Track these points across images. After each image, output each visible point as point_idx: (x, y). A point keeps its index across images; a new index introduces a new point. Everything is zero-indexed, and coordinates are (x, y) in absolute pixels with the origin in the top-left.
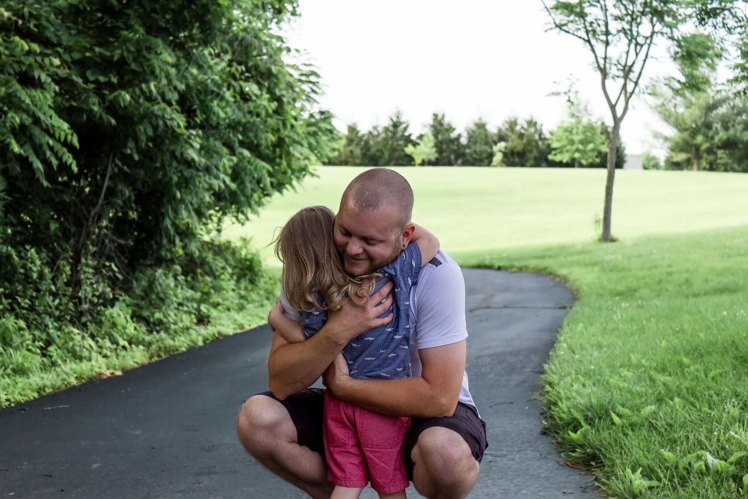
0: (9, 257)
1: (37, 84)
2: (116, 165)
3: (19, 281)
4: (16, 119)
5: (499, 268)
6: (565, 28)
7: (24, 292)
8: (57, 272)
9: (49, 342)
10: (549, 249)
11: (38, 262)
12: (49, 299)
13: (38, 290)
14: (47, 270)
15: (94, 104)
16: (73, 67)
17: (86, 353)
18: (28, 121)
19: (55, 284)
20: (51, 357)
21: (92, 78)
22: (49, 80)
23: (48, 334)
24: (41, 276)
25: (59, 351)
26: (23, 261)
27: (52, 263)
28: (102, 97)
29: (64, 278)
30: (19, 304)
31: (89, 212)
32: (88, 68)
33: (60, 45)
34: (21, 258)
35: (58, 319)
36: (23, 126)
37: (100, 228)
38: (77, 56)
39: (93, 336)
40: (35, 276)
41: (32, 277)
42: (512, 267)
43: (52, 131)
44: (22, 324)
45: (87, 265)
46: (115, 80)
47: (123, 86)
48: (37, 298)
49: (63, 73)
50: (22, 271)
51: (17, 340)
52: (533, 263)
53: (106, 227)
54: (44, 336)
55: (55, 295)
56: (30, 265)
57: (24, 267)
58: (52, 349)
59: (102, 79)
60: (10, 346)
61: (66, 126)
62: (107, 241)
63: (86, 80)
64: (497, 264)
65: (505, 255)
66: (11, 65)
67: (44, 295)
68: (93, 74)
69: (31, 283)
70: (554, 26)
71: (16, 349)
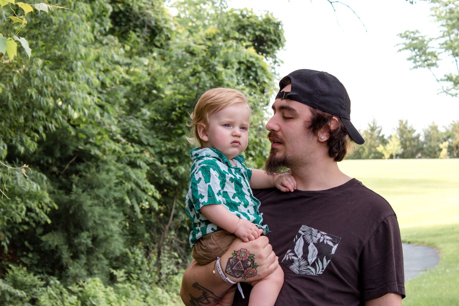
0: (127, 254)
1: (139, 167)
2: (178, 203)
3: (132, 265)
4: (129, 185)
5: (409, 243)
6: (450, 92)
7: (134, 271)
8: (150, 260)
9: (147, 295)
10: (443, 230)
11: (141, 256)
12: (146, 274)
13: (140, 269)
14: (145, 260)
15: (166, 175)
16: (155, 156)
17: (164, 300)
18: (134, 187)
19: (149, 266)
20: (148, 302)
21: (165, 161)
22: (145, 165)
23: (146, 291)
24: (143, 263)
25: (152, 300)
26: (133, 255)
27: (147, 255)
28: (170, 171)
29: (153, 262)
30: (132, 277)
31: (165, 227)
32: (163, 155)
33: (149, 145)
34: (132, 253)
35: (150, 284)
36: (132, 189)
37: (171, 235)
38: (158, 150)
39: (167, 291)
40: (139, 263)
41: (137, 263)
42: (416, 242)
43: (146, 190)
44: (134, 287)
45: (165, 257)
46: (177, 161)
47: (181, 163)
48: (141, 273)
49: (151, 160)
50: (133, 260)
51: (132, 295)
52: (427, 240)
53: (174, 235)
54: (145, 293)
55: (149, 272)
56: (137, 257)
57: (134, 258)
58: (148, 299)
59: (171, 161)
60: (129, 298)
61: (152, 187)
62: (174, 241)
63: (162, 162)
64: (408, 240)
65: (415, 234)
66: (126, 158)
67: (144, 272)
68: (166, 158)
69: (137, 266)
70: (442, 91)
71: (132, 299)
